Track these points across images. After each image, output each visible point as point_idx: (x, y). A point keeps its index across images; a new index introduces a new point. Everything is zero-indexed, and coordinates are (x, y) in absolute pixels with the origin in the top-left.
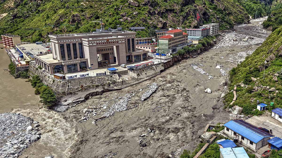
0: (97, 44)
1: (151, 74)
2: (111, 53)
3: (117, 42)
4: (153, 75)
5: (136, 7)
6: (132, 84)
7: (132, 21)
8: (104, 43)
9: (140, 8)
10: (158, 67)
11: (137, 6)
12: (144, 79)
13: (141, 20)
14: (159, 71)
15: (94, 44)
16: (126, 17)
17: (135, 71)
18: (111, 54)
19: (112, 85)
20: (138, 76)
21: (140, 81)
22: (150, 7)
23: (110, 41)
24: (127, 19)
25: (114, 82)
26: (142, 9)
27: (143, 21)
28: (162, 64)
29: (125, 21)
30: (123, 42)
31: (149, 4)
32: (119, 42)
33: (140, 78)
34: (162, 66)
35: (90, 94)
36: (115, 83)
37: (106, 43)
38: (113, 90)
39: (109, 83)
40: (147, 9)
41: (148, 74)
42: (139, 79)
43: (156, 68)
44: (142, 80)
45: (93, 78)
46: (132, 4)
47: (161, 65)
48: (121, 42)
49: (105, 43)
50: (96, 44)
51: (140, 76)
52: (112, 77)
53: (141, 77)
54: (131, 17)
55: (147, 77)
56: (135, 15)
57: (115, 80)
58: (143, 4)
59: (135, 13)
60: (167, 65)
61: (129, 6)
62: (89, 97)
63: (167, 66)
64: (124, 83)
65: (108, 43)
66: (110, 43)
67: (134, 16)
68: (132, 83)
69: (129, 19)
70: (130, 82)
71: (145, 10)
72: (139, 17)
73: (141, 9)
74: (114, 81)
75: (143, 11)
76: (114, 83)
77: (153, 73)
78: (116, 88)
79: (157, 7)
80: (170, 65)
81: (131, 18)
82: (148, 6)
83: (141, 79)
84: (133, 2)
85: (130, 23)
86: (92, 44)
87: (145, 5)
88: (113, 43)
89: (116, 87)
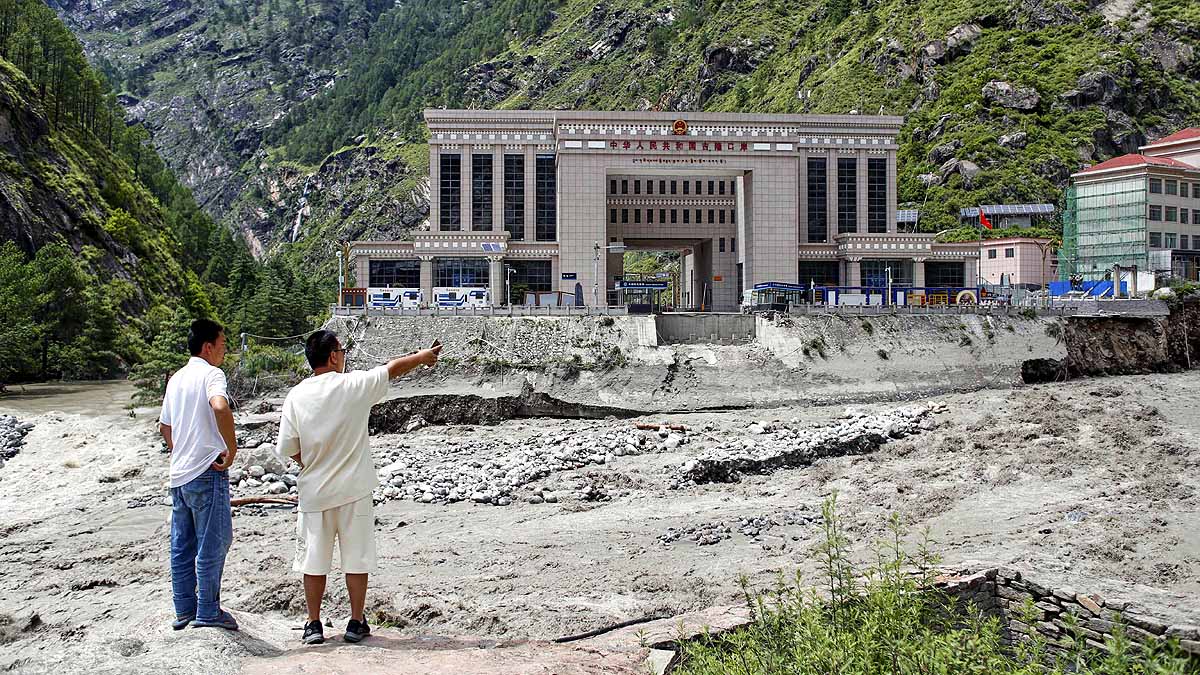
0: (613, 144)
1: (926, 364)
2: (722, 241)
3: (744, 146)
4: (943, 374)
5: (1027, 112)
6: (741, 395)
7: (984, 177)
8: (653, 144)
9: (1046, 118)
10: (1011, 329)
11: (1027, 107)
12: (852, 389)
13: (1041, 173)
14: (1008, 363)
15: (592, 144)
16: (953, 161)
17: (794, 319)
18: (722, 250)
19: (589, 373)
20: (806, 352)
21: (813, 390)
22: (1112, 115)
23: (694, 133)
24: (957, 170)
25: (612, 362)
26: (1063, 120)
27: (1050, 180)
28: (1051, 320)
29: (945, 181)
30: (780, 147)
31: (1106, 94)
32: (757, 146)
33: (824, 375)
34: (1053, 331)
35: (424, 399)
36: (612, 368)
37: (666, 144)
38: (585, 408)
39: (577, 358)
40: (1092, 120)
41: (897, 362)
42: (809, 378)
43: (991, 336)
44: (833, 388)
45: (497, 319)
46: (1002, 101)
47: (1038, 327)
48: (767, 147)
49: (660, 146)
50: (602, 145)
51: (822, 355)
52: (610, 323)
53: (836, 363)
54: (980, 158)
55: (892, 377)
56: (1008, 149)
57: (622, 346)
58: (1071, 99)
59: (1006, 139)
60: (1110, 347)
61: (984, 111)
62: (407, 417)
63: (1106, 353)
64: (680, 379)
65: (679, 144)
66: (692, 144)
67: (1001, 153)
68: (744, 389)
69: (969, 166)
70: (727, 382)
71: (1078, 130)
72: (1032, 154)
73: (1054, 122)
74: (617, 351)
75: (1063, 130)
76: (609, 367)
77: (952, 362)
78: (606, 399)
79: (1164, 116)
80: (1142, 358)
81: (982, 162)
82: (1100, 109)
83: (822, 378)
84: (1007, 91)
85: (969, 189)
86: (579, 144)
87: (1083, 100)
88: (712, 147)
89: (614, 397)
